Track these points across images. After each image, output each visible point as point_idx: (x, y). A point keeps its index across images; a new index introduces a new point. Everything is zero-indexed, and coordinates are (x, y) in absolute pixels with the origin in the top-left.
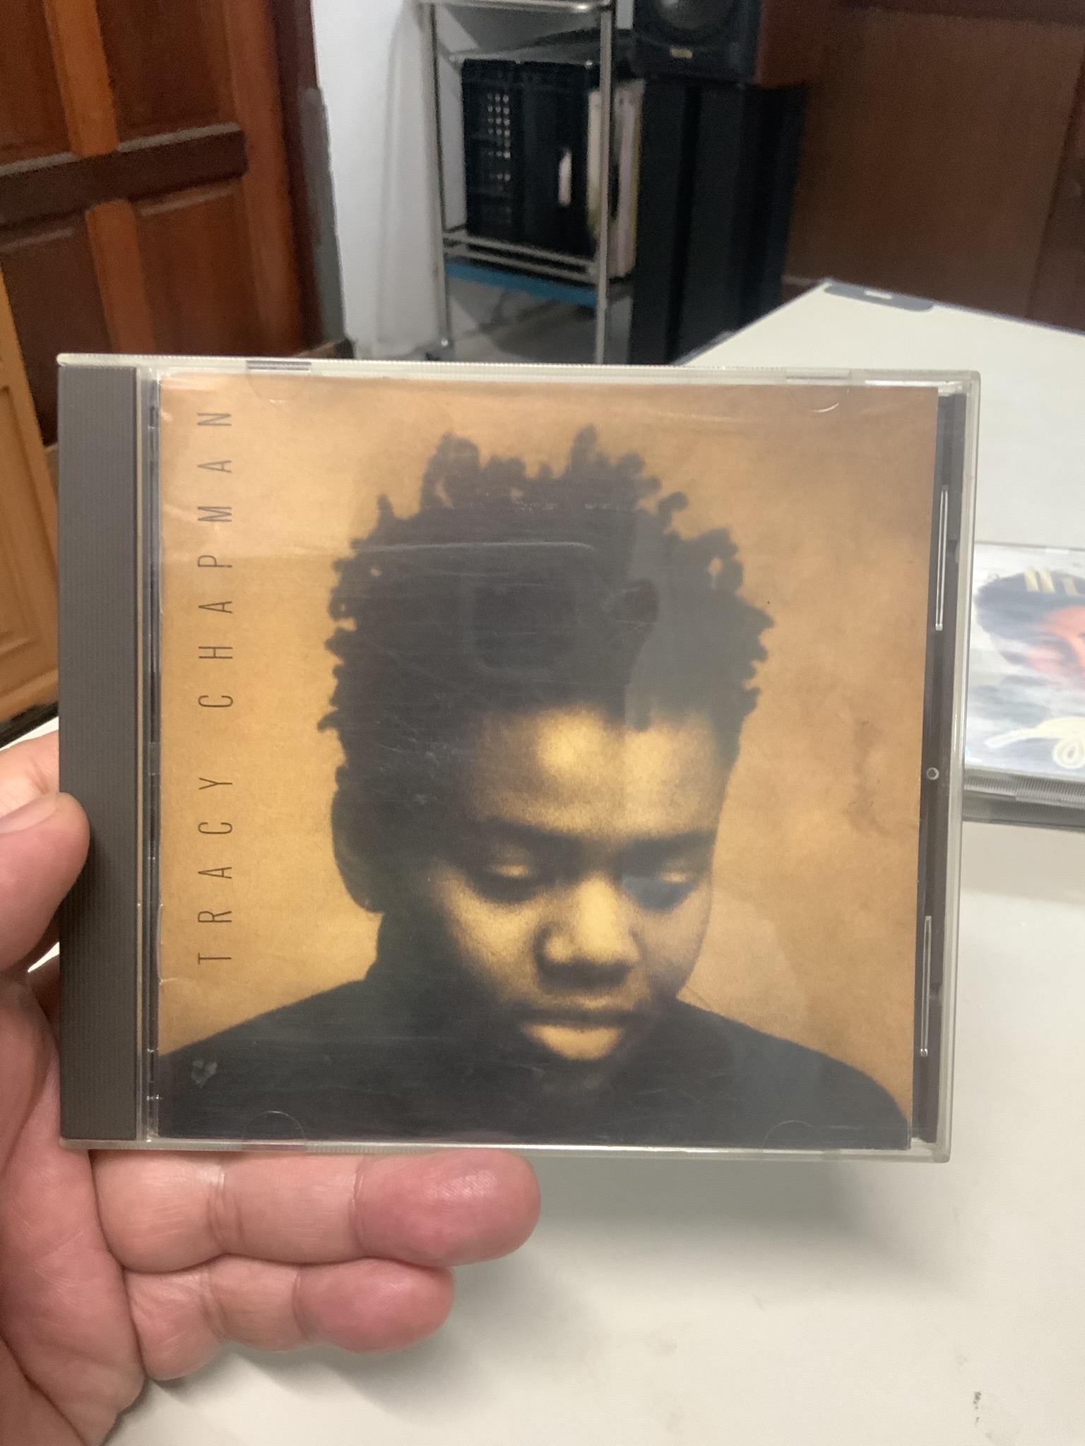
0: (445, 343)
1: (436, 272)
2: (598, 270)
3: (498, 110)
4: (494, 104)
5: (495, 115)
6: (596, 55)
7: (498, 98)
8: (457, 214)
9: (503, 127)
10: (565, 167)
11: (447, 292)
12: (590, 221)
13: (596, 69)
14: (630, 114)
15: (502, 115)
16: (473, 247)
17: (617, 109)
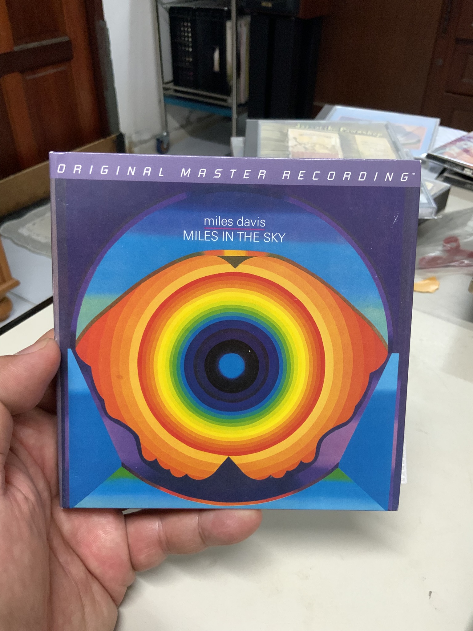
0: (165, 134)
1: (160, 102)
2: (233, 101)
3: (186, 29)
4: (184, 26)
5: (184, 31)
6: (229, 4)
7: (186, 24)
8: (169, 76)
9: (188, 37)
10: (217, 55)
11: (166, 111)
12: (228, 78)
13: (229, 12)
14: (244, 31)
15: (188, 32)
16: (176, 91)
17: (239, 28)
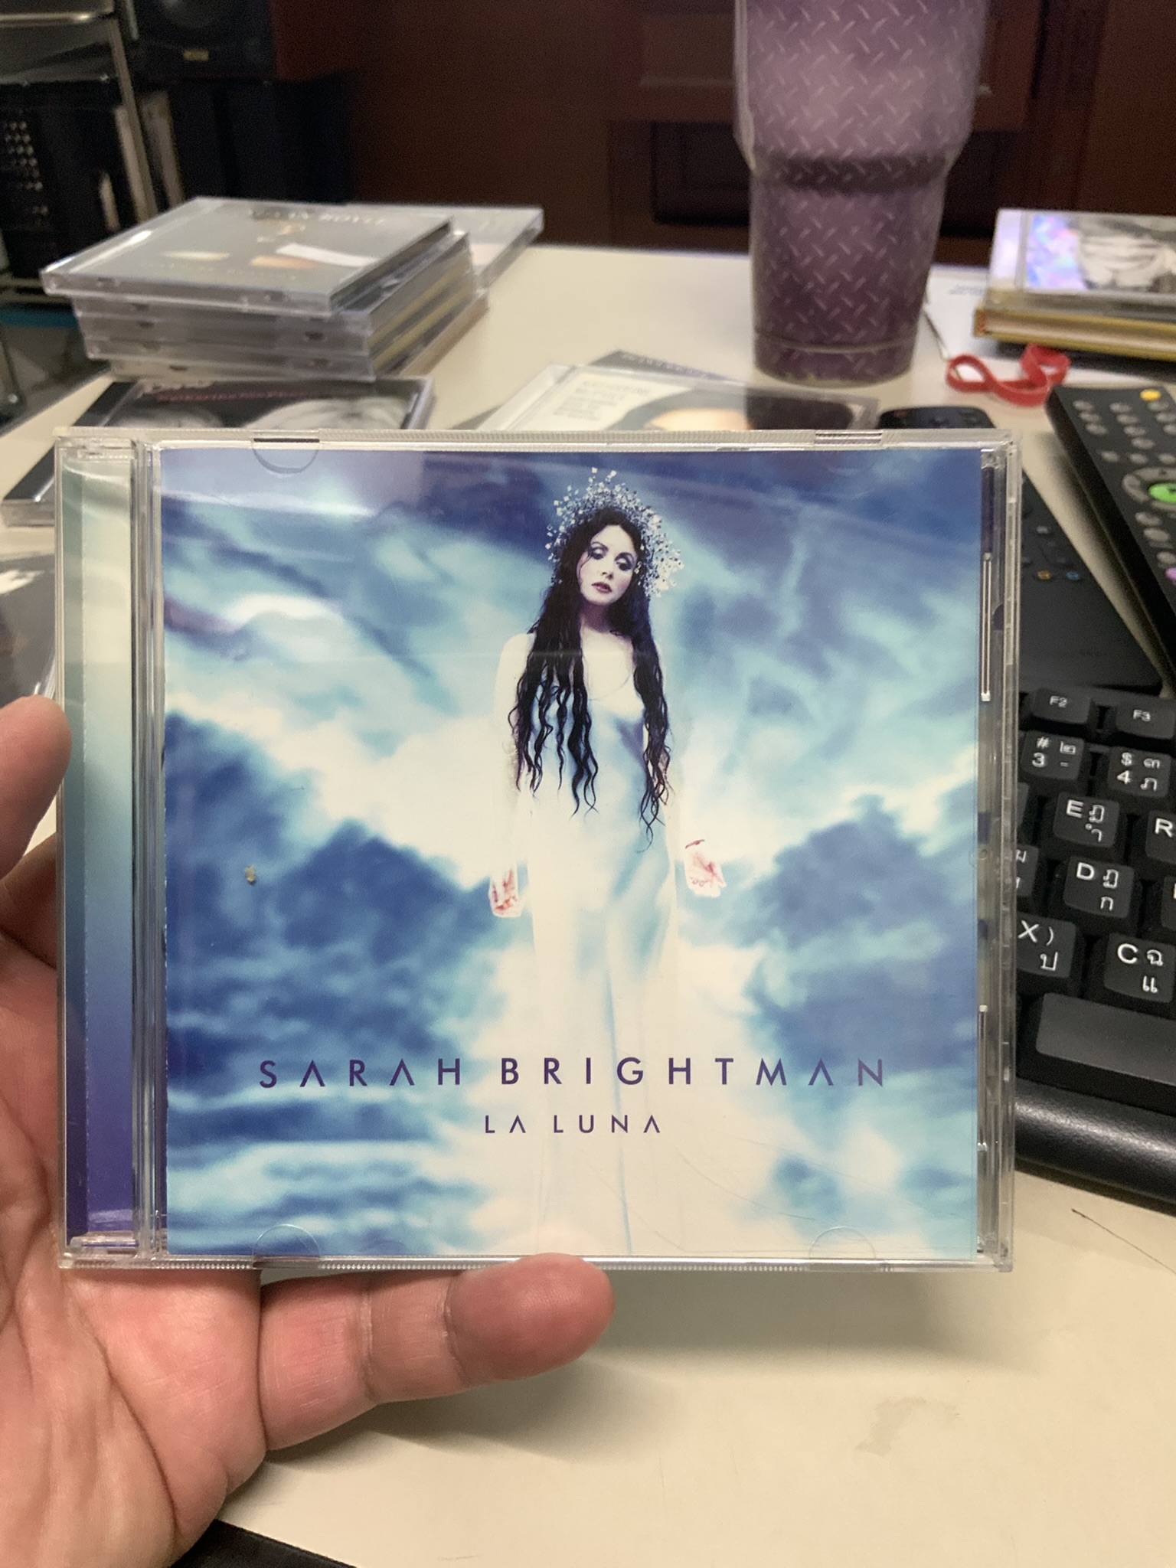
3: (18, 138)
4: (13, 133)
5: (12, 142)
6: (110, 68)
7: (14, 126)
9: (25, 155)
10: (106, 191)
11: (5, 341)
13: (114, 84)
14: (162, 127)
15: (21, 142)
16: (22, 290)
17: (147, 123)
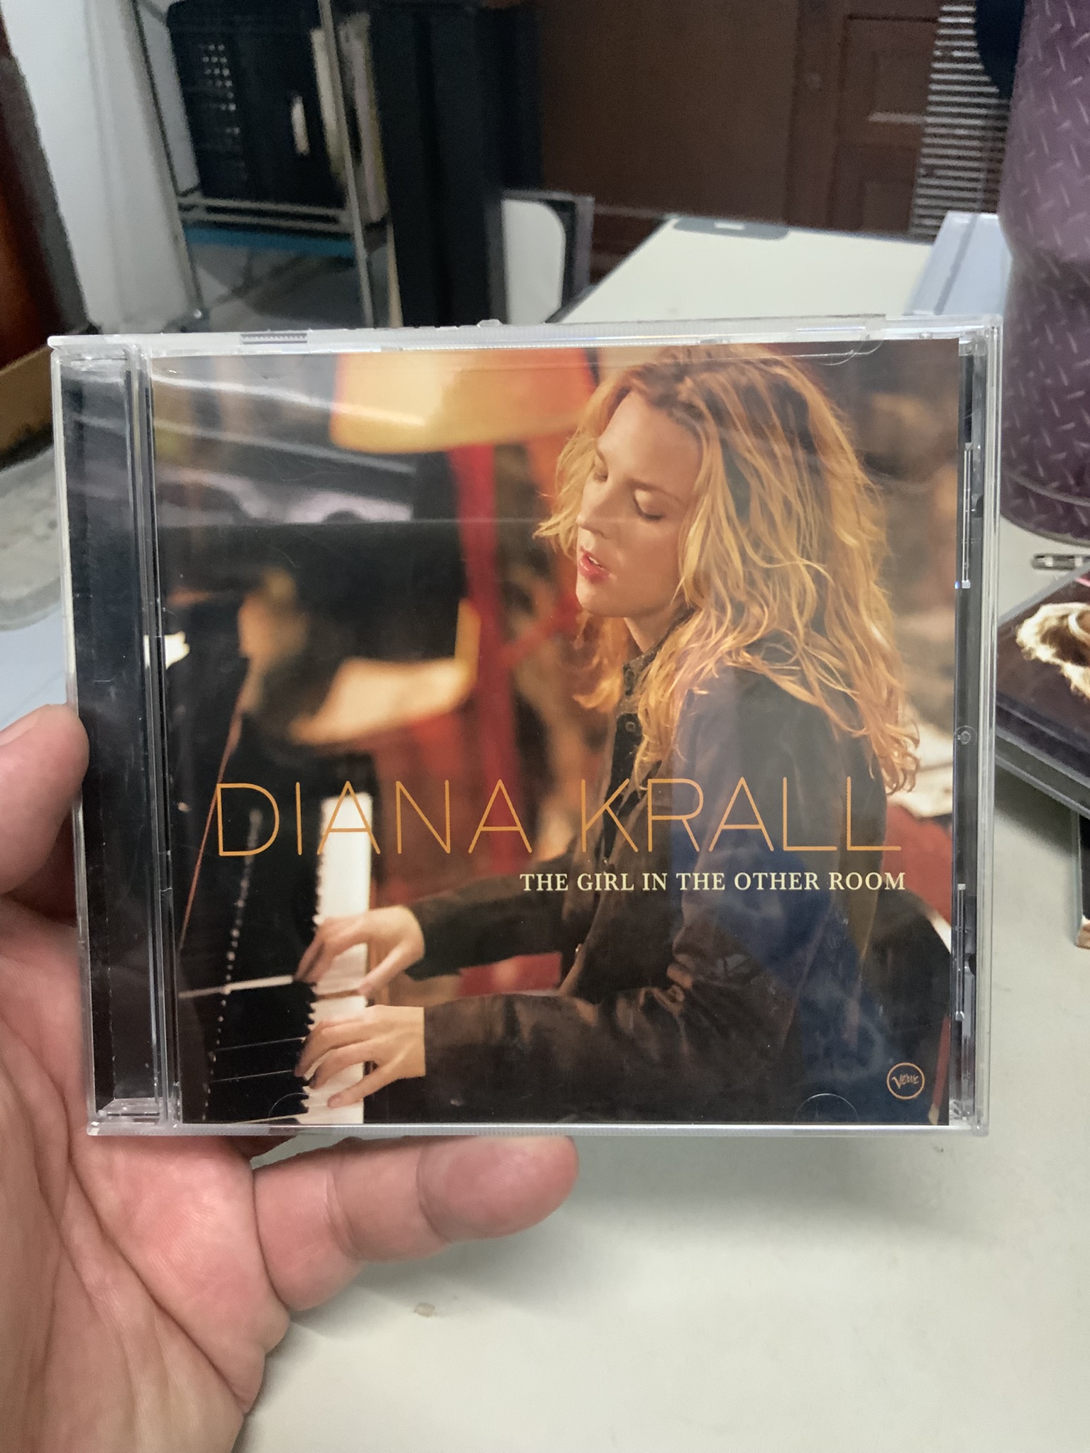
0: (199, 314)
1: (176, 239)
2: (352, 219)
3: (215, 60)
4: (210, 55)
5: (210, 65)
7: (212, 47)
8: (188, 176)
9: (221, 77)
10: (298, 113)
11: (191, 259)
12: (334, 167)
13: (315, 9)
14: (358, 51)
15: (219, 65)
16: (211, 210)
17: (344, 45)
